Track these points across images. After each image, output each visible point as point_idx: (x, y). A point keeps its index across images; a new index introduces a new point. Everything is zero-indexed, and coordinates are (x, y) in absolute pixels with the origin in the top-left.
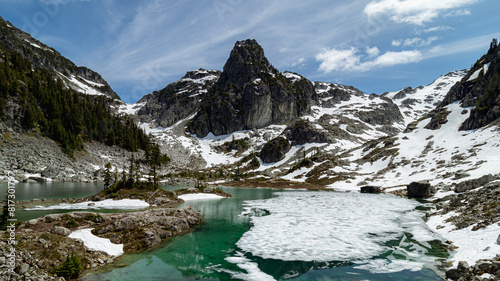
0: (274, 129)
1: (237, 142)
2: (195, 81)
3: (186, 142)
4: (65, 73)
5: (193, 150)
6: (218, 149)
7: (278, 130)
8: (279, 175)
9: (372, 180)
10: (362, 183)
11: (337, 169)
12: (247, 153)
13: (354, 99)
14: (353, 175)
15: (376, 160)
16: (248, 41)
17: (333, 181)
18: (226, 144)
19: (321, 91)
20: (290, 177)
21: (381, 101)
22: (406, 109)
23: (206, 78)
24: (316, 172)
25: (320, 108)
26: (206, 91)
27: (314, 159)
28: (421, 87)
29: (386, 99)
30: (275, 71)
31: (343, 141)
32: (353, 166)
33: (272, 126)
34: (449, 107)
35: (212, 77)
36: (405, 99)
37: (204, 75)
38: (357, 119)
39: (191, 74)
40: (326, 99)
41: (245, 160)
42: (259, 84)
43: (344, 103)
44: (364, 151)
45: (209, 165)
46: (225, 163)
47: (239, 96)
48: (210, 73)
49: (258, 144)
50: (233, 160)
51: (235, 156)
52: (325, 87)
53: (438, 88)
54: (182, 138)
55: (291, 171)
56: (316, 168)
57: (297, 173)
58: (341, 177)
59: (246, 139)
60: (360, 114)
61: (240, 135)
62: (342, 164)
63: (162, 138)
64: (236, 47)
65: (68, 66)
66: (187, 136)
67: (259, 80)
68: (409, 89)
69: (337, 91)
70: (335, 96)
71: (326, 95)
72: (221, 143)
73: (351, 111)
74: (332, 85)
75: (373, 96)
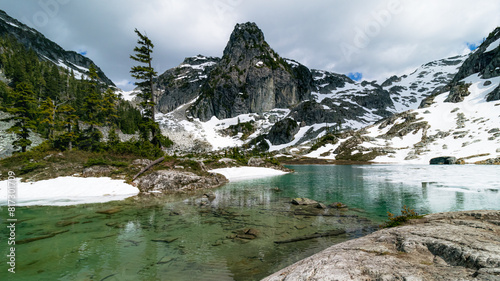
0: (278, 112)
1: (242, 124)
2: (194, 67)
3: (188, 126)
4: (51, 57)
5: (197, 134)
6: (224, 133)
7: (282, 113)
11: (367, 145)
12: (254, 135)
13: (348, 86)
14: (390, 150)
15: (405, 134)
16: (248, 23)
18: (231, 127)
19: (318, 78)
20: (315, 155)
21: (373, 88)
23: (206, 64)
25: (318, 94)
26: (206, 77)
27: (337, 135)
28: (405, 76)
29: (377, 85)
30: (276, 55)
32: (381, 142)
33: (276, 110)
34: (466, 80)
35: (211, 64)
36: (391, 86)
37: (203, 61)
38: (355, 103)
39: (190, 60)
40: (323, 86)
41: (253, 142)
42: (261, 67)
43: (339, 89)
44: (380, 128)
45: (216, 149)
46: (232, 145)
47: (242, 79)
48: (209, 59)
49: (265, 127)
50: (240, 143)
51: (242, 139)
52: (322, 75)
53: (421, 76)
54: (185, 122)
56: (343, 144)
57: (322, 150)
59: (252, 121)
60: (356, 99)
61: (245, 118)
62: (368, 140)
63: (163, 122)
64: (236, 29)
65: (55, 50)
66: (190, 120)
67: (261, 63)
68: (395, 78)
69: (331, 77)
70: (331, 83)
71: (322, 82)
72: (226, 127)
73: (349, 96)
74: (327, 73)
75: (364, 83)
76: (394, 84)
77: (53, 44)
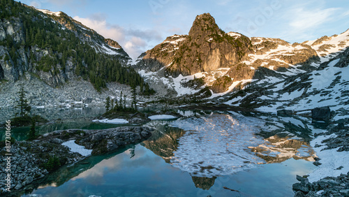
0: (222, 70)
1: (197, 80)
2: (172, 42)
3: (165, 81)
4: (99, 43)
5: (169, 86)
6: (185, 85)
7: (225, 71)
8: (222, 101)
9: (288, 105)
10: (280, 107)
11: (263, 97)
12: (203, 87)
13: (280, 47)
14: (275, 101)
15: (293, 90)
17: (259, 105)
18: (190, 81)
19: (256, 43)
20: (229, 103)
21: (302, 48)
22: (323, 52)
23: (179, 40)
24: (248, 99)
25: (255, 55)
26: (178, 48)
27: (247, 90)
28: (335, 36)
29: (306, 46)
30: (222, 32)
31: (270, 77)
32: (275, 95)
33: (220, 69)
35: (182, 40)
36: (321, 45)
37: (177, 38)
38: (283, 61)
39: (169, 38)
40: (259, 49)
41: (202, 91)
42: (211, 42)
43: (272, 51)
44: (285, 84)
45: (179, 95)
46: (189, 93)
48: (181, 37)
49: (211, 81)
50: (194, 92)
51: (195, 89)
52: (260, 40)
54: (163, 78)
55: (230, 99)
56: (248, 97)
57: (235, 100)
58: (265, 103)
59: (203, 78)
60: (284, 58)
61: (199, 75)
62: (267, 94)
63: (151, 78)
64: (197, 19)
65: (101, 39)
66: (166, 77)
67: (211, 39)
68: (325, 38)
69: (267, 42)
70: (266, 46)
71: (260, 45)
72: (187, 81)
73: (278, 56)
74: (264, 39)
75: (295, 44)
76: (324, 42)
77: (100, 36)
